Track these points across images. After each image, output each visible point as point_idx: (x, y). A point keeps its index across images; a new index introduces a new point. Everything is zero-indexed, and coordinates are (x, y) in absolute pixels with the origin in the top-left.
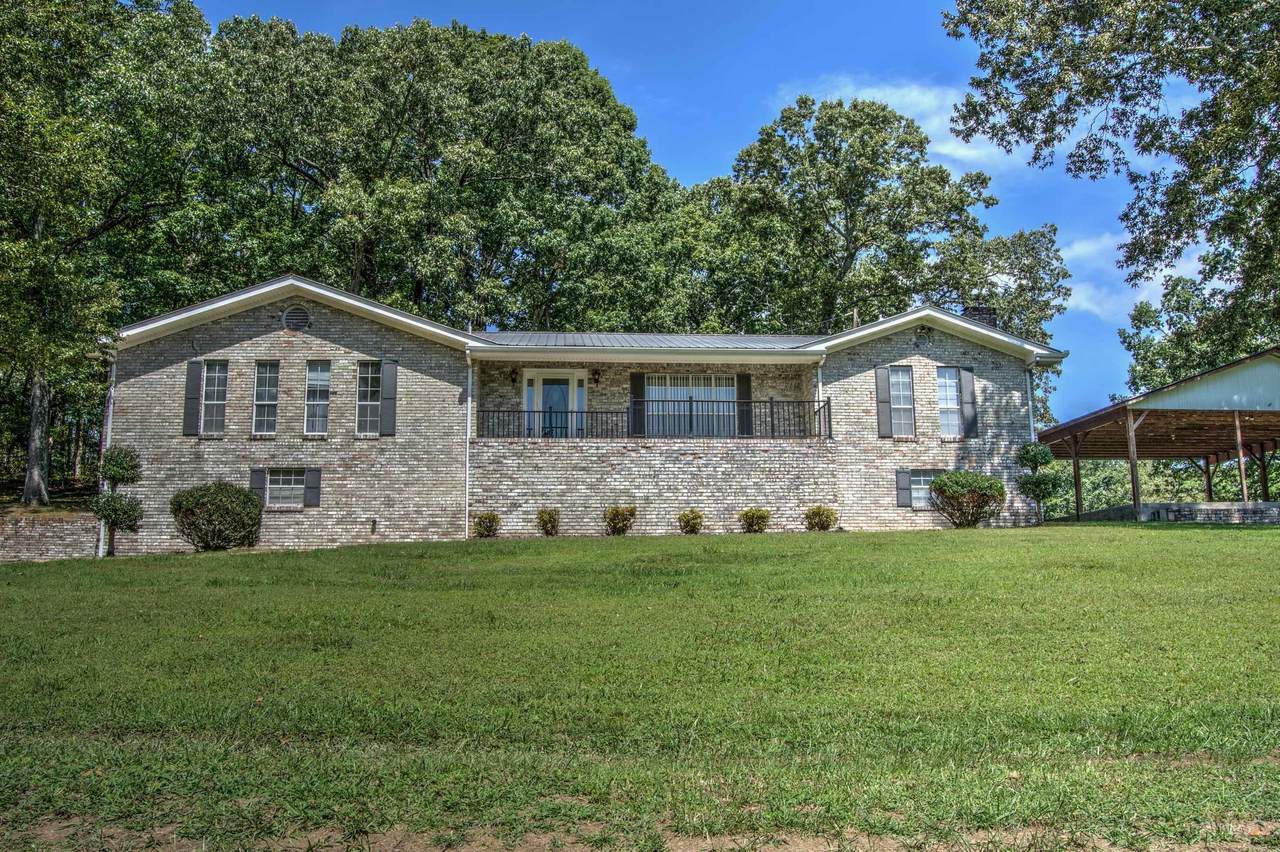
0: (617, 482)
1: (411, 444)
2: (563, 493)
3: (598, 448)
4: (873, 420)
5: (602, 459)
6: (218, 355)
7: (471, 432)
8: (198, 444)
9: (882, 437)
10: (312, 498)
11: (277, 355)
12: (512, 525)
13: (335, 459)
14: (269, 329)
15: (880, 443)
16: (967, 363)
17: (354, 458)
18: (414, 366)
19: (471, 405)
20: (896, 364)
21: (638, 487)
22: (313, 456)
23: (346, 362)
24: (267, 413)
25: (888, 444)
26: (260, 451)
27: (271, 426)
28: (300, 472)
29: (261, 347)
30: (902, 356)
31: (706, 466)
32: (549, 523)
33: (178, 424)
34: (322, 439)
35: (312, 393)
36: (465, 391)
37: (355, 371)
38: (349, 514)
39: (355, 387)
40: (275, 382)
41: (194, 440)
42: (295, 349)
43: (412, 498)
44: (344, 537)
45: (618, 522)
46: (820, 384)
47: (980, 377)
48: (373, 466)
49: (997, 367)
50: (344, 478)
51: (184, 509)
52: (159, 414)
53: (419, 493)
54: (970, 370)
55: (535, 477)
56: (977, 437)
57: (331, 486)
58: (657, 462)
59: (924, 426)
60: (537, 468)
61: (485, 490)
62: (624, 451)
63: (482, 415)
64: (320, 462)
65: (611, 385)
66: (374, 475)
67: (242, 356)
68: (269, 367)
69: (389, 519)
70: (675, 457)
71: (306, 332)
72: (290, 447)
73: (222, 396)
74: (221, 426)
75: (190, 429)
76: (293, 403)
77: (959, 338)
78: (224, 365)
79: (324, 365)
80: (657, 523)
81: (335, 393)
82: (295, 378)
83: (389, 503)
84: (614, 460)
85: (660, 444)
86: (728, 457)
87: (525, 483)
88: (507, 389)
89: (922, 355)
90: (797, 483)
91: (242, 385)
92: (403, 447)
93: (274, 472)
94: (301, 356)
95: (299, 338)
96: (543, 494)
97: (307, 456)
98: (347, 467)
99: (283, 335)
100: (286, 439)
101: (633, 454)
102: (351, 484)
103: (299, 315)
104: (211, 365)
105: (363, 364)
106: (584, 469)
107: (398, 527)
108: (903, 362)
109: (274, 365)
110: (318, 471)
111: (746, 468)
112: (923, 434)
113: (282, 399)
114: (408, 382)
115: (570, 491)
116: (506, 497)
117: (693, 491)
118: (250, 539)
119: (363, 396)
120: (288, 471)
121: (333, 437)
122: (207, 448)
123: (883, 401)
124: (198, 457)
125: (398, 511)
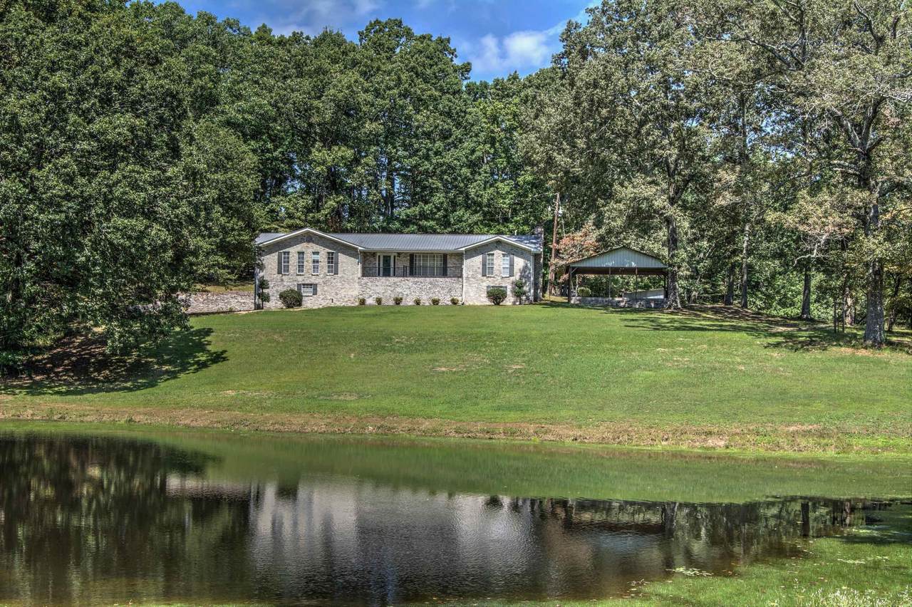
0: (399, 290)
1: (343, 277)
2: (383, 293)
3: (394, 280)
4: (481, 270)
5: (395, 283)
6: (287, 250)
7: (360, 275)
9: (483, 276)
10: (315, 293)
11: (304, 250)
12: (370, 301)
13: (321, 281)
14: (301, 242)
15: (482, 278)
16: (513, 253)
17: (326, 281)
18: (343, 253)
19: (360, 265)
20: (489, 253)
21: (404, 291)
22: (315, 280)
23: (324, 252)
24: (301, 268)
25: (484, 278)
26: (300, 279)
27: (303, 271)
28: (311, 285)
29: (299, 248)
30: (491, 250)
31: (424, 285)
32: (379, 301)
33: (276, 271)
34: (317, 275)
35: (314, 261)
36: (358, 261)
37: (326, 255)
38: (325, 297)
39: (326, 260)
40: (303, 258)
41: (281, 275)
42: (309, 248)
43: (343, 293)
44: (325, 304)
45: (398, 301)
46: (465, 260)
47: (517, 257)
48: (332, 283)
49: (522, 254)
50: (324, 287)
51: (283, 296)
52: (271, 267)
53: (345, 291)
54: (513, 255)
55: (376, 288)
56: (513, 276)
57: (320, 289)
58: (410, 284)
59: (496, 272)
60: (377, 286)
61: (362, 292)
62: (401, 281)
63: (364, 269)
64: (317, 282)
65: (404, 258)
66: (332, 286)
67: (293, 251)
68: (301, 253)
69: (336, 299)
72: (308, 277)
73: (288, 262)
74: (288, 271)
75: (279, 272)
76: (308, 265)
77: (509, 245)
78: (288, 253)
79: (317, 253)
80: (409, 302)
81: (321, 262)
82: (309, 257)
83: (337, 294)
84: (398, 284)
86: (431, 283)
87: (373, 290)
88: (372, 259)
89: (498, 250)
90: (450, 291)
91: (294, 259)
92: (340, 278)
93: (304, 285)
94: (310, 250)
95: (311, 244)
96: (378, 293)
97: (313, 280)
98: (325, 283)
99: (305, 244)
100: (307, 275)
101: (404, 282)
102: (326, 288)
103: (309, 238)
104: (285, 253)
105: (328, 253)
106: (390, 286)
107: (339, 301)
108: (492, 252)
109: (303, 253)
110: (316, 285)
111: (435, 286)
112: (496, 275)
113: (305, 263)
114: (342, 258)
115: (385, 292)
116: (368, 294)
117: (420, 293)
118: (300, 305)
119: (329, 262)
120: (307, 285)
121: (320, 275)
122: (284, 277)
123: (484, 265)
124: (282, 280)
125: (339, 296)
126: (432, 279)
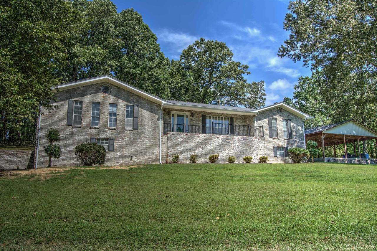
0: (209, 147)
1: (143, 132)
2: (195, 150)
3: (204, 137)
4: (268, 132)
5: (205, 140)
6: (79, 99)
8: (72, 129)
9: (270, 137)
10: (111, 149)
11: (100, 100)
12: (183, 159)
13: (119, 136)
14: (96, 92)
15: (270, 139)
16: (290, 118)
17: (125, 136)
18: (143, 108)
19: (161, 121)
20: (273, 117)
21: (215, 149)
22: (111, 134)
23: (122, 105)
24: (96, 119)
25: (271, 139)
26: (94, 132)
27: (98, 124)
28: (107, 139)
29: (94, 97)
30: (275, 115)
31: (233, 143)
32: (193, 159)
33: (65, 122)
34: (115, 129)
35: (111, 114)
36: (159, 117)
37: (125, 108)
38: (123, 154)
39: (125, 113)
40: (99, 110)
41: (70, 127)
42: (106, 99)
43: (143, 149)
44: (122, 161)
46: (255, 122)
47: (292, 122)
48: (131, 139)
49: (296, 120)
50: (122, 142)
52: (58, 118)
53: (145, 148)
54: (290, 120)
55: (187, 145)
56: (292, 138)
57: (117, 145)
58: (220, 142)
59: (280, 135)
60: (187, 142)
61: (172, 148)
62: (211, 138)
64: (114, 137)
65: (196, 118)
66: (132, 142)
67: (88, 100)
69: (136, 156)
70: (225, 140)
71: (109, 94)
72: (104, 131)
73: (81, 113)
74: (80, 123)
75: (69, 123)
76: (105, 117)
77: (287, 111)
78: (81, 102)
79: (115, 105)
80: (223, 159)
81: (119, 114)
82: (106, 109)
83: (136, 151)
84: (209, 140)
85: (221, 136)
86: (239, 141)
87: (184, 146)
88: (168, 117)
89: (279, 115)
90: (256, 149)
91: (88, 110)
92: (140, 133)
93: (98, 139)
94: (108, 101)
95: (107, 96)
96: (189, 150)
97: (109, 134)
98: (123, 139)
99: (101, 94)
100: (102, 129)
101: (214, 139)
102: (124, 144)
103: (106, 88)
104: (76, 102)
105: (127, 106)
106: (200, 143)
107: (139, 159)
108: (275, 117)
109: (98, 104)
110: (113, 139)
111: (243, 144)
112: (280, 137)
113: (101, 116)
114: (142, 113)
115: (197, 149)
116: (179, 151)
117: (230, 150)
118: (103, 162)
119: (127, 116)
120: (103, 139)
121: (118, 129)
122: (75, 130)
123: (270, 127)
124: (72, 133)
125: (139, 154)
126: (239, 137)
